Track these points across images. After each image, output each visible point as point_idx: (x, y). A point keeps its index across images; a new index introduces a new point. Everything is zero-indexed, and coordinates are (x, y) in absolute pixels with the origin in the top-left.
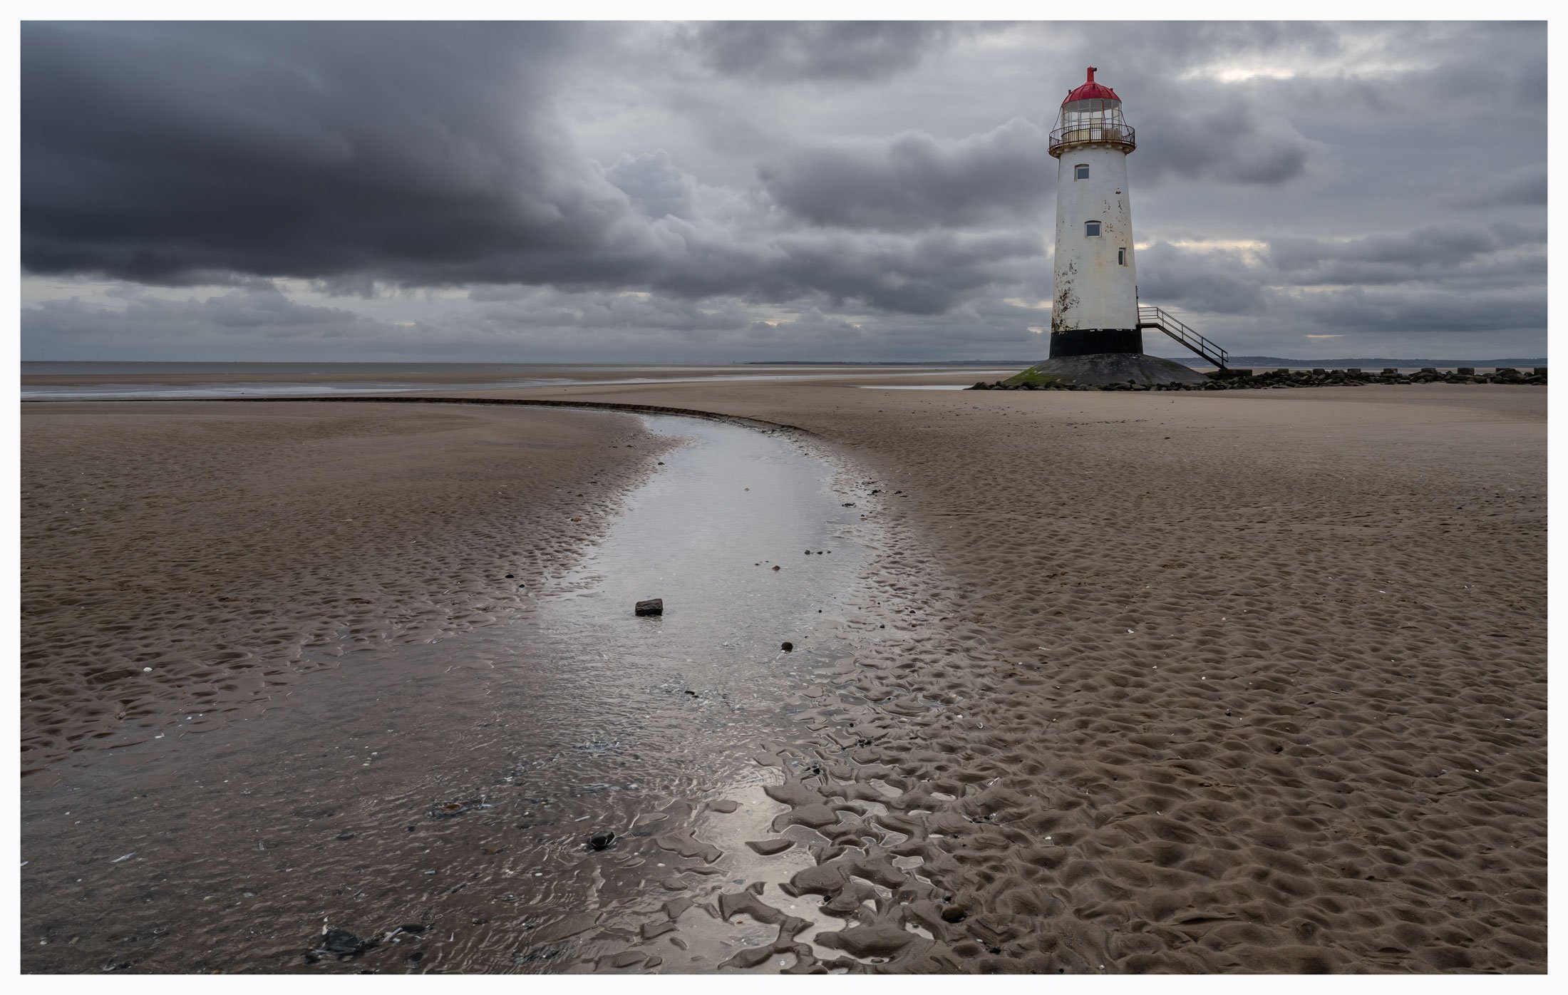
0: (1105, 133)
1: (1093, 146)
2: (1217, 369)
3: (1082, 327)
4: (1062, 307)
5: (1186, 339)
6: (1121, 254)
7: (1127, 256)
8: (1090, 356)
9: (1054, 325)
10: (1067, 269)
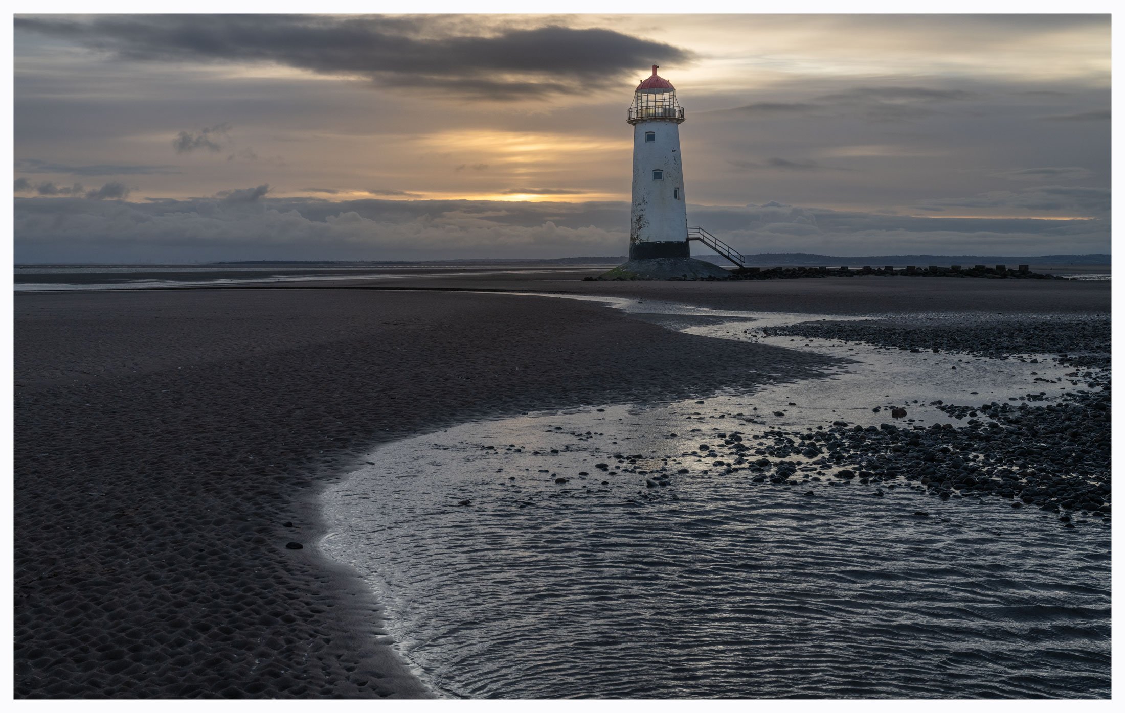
0: (665, 110)
1: (658, 120)
2: (738, 267)
3: (651, 240)
4: (638, 227)
5: (718, 248)
6: (676, 191)
7: (680, 193)
8: (657, 260)
9: (632, 239)
10: (641, 201)
